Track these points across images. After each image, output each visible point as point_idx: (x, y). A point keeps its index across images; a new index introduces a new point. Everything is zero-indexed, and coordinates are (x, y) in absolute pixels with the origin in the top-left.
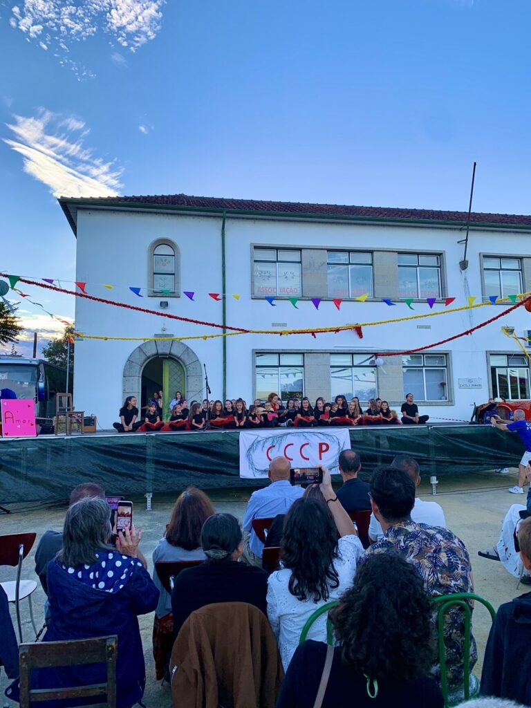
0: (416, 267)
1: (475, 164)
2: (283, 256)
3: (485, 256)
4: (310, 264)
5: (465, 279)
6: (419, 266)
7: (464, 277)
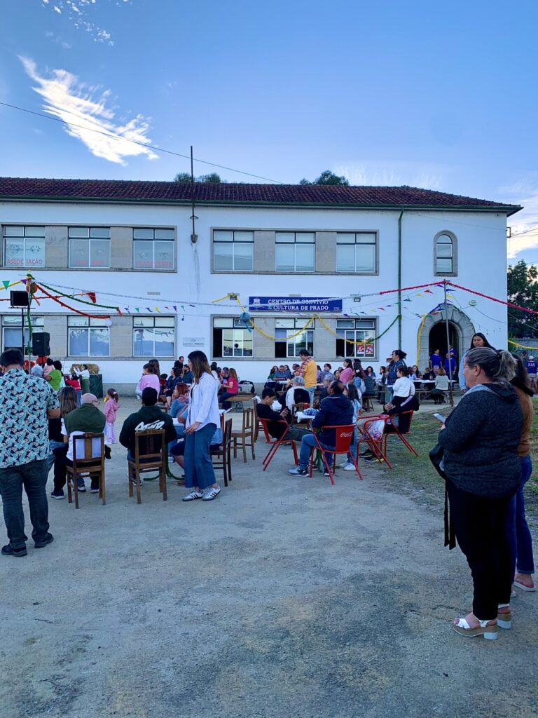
0: (152, 240)
1: (192, 147)
2: (30, 232)
3: (214, 230)
4: (52, 239)
5: (196, 251)
6: (154, 239)
7: (194, 250)
